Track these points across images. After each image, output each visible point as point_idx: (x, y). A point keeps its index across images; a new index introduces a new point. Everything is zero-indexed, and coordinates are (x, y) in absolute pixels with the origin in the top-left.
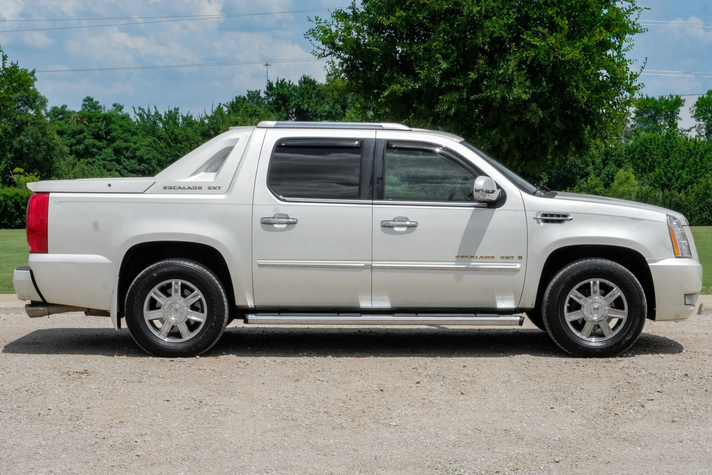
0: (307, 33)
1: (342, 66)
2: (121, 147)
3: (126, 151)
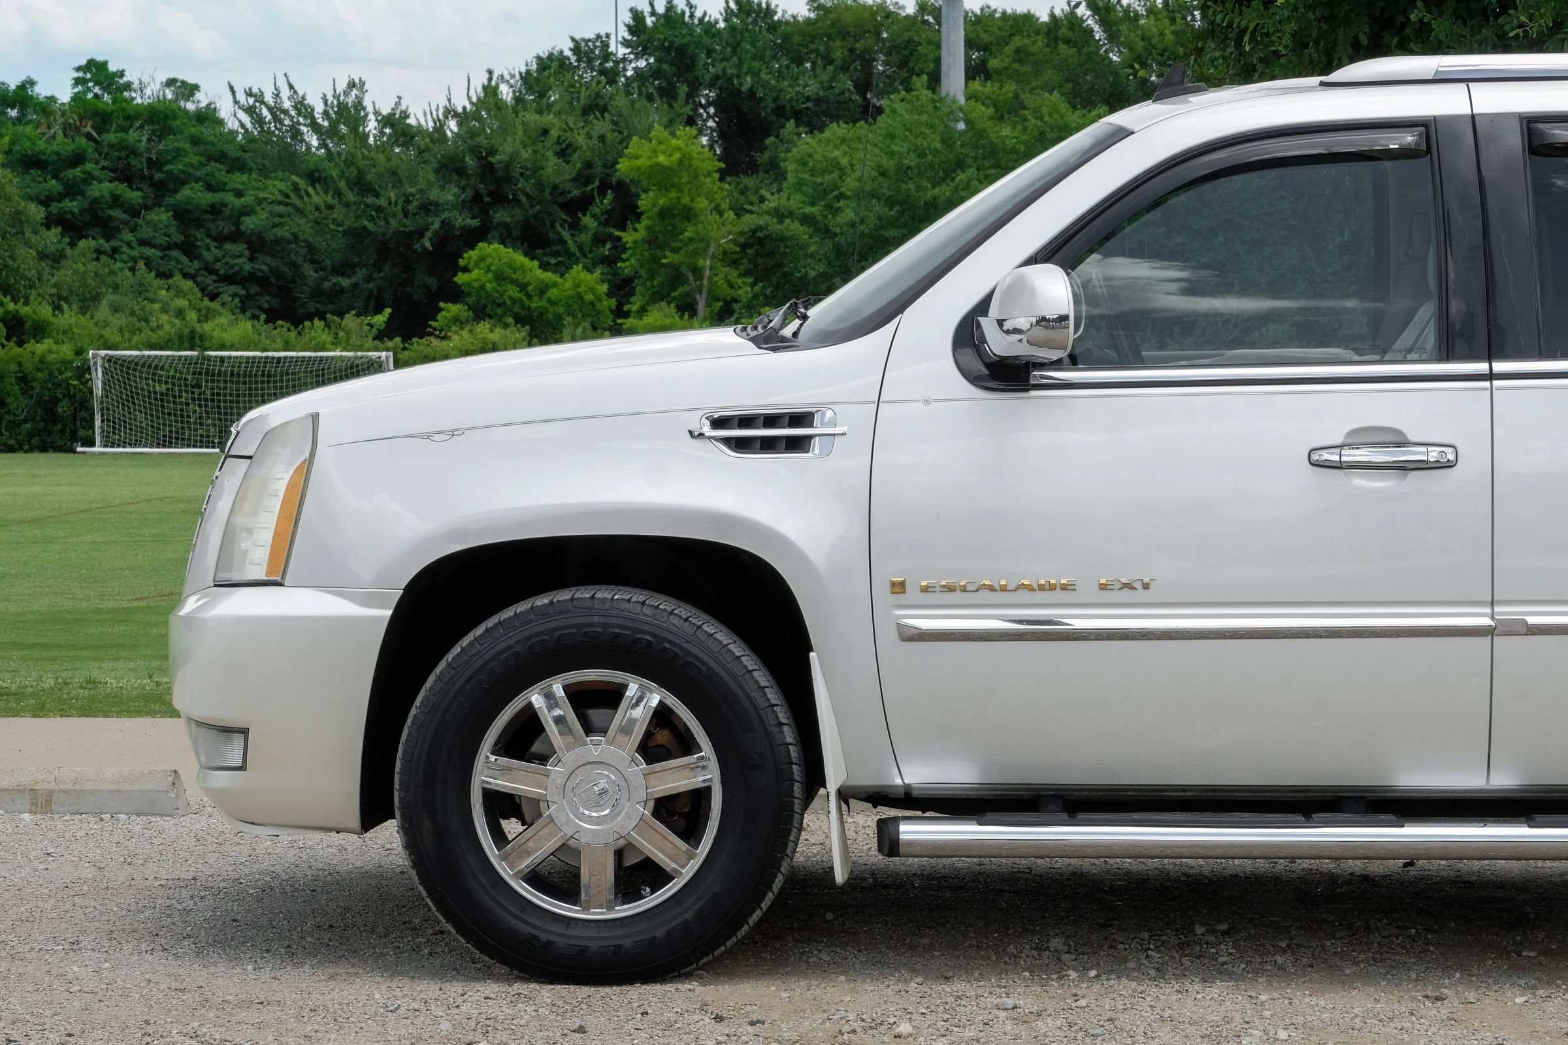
2: (198, 205)
3: (211, 217)
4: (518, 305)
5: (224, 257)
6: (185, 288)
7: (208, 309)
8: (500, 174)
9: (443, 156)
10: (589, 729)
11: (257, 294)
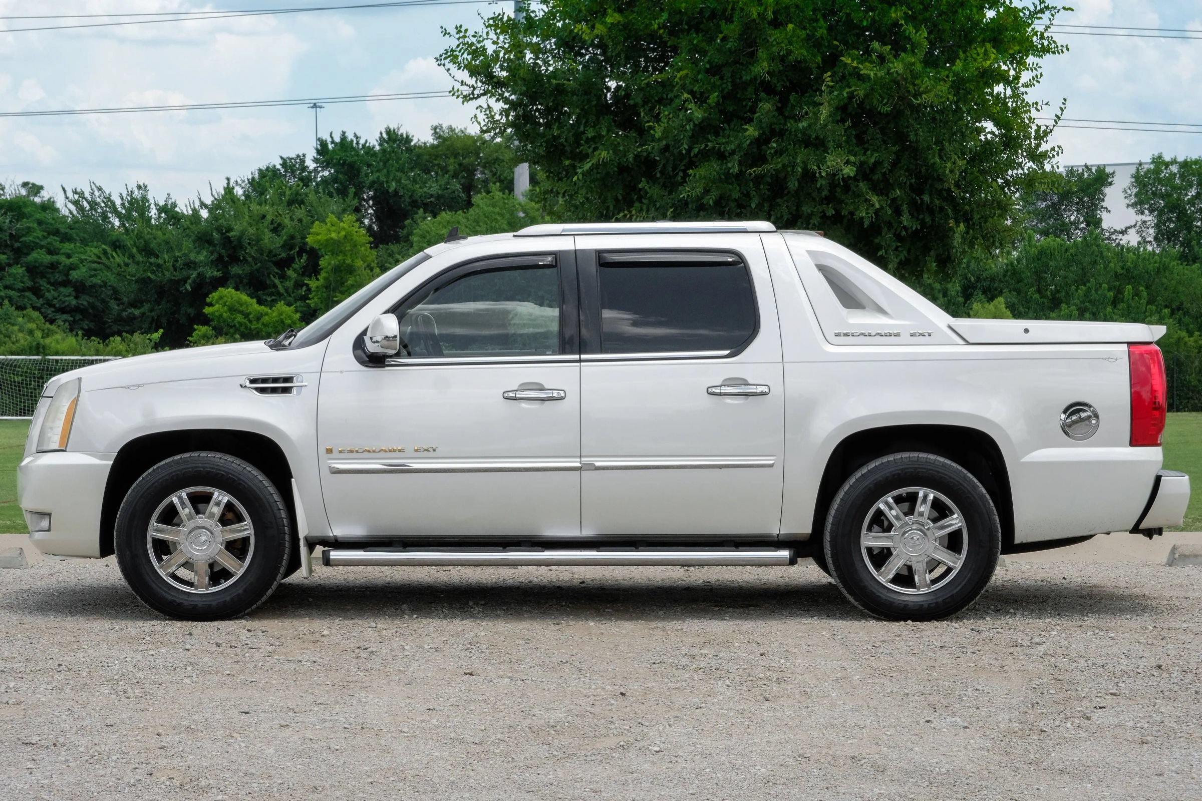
0: (441, 56)
1: (507, 116)
2: (42, 263)
3: (51, 271)
4: (243, 327)
5: (59, 296)
6: (34, 316)
7: (49, 330)
8: (235, 243)
9: (198, 233)
10: (198, 512)
11: (80, 320)
